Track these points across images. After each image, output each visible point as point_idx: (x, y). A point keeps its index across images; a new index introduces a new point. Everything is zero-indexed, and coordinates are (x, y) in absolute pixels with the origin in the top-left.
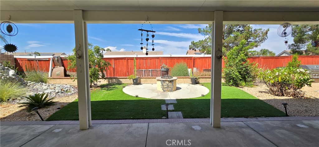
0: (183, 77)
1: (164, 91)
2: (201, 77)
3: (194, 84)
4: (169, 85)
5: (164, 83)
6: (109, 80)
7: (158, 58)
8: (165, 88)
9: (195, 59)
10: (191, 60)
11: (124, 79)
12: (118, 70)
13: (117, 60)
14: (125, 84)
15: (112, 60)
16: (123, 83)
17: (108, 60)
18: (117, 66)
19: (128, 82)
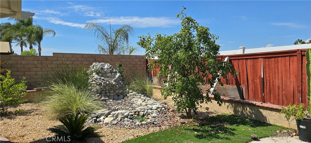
11: (274, 113)
12: (273, 85)
13: (272, 57)
14: (276, 126)
15: (258, 58)
16: (272, 122)
17: (251, 59)
18: (271, 74)
19: (285, 124)
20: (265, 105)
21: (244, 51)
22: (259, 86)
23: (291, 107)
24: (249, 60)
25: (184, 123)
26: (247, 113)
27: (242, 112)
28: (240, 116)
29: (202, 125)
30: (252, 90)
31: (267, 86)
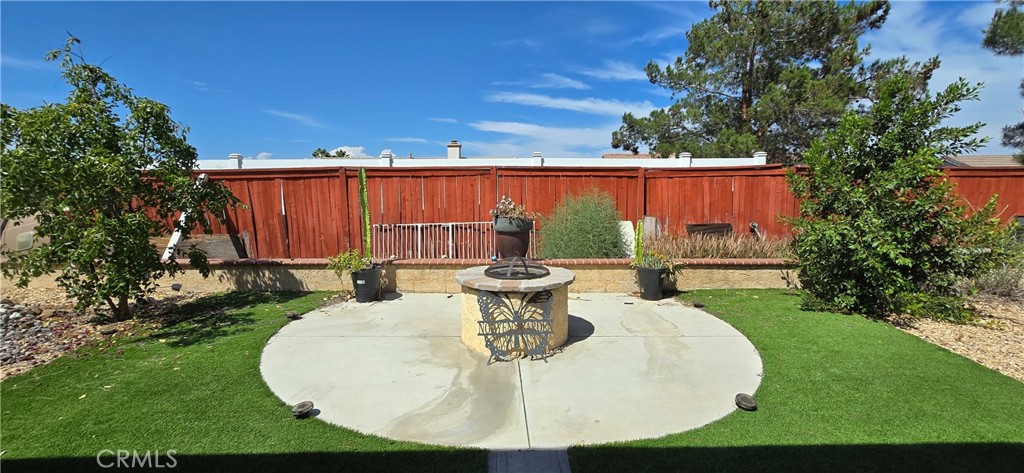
0: (599, 261)
1: (498, 355)
2: (687, 261)
3: (656, 299)
4: (527, 316)
5: (500, 304)
6: (242, 274)
7: (484, 172)
8: (503, 335)
9: (649, 175)
10: (634, 181)
11: (314, 272)
12: (304, 227)
13: (300, 178)
14: (320, 292)
15: (274, 179)
16: (312, 288)
17: (259, 179)
18: (299, 208)
19: (335, 286)
20: (299, 261)
21: (240, 163)
22: (278, 231)
23: (344, 256)
24: (255, 182)
25: (115, 331)
26: (265, 283)
27: (255, 282)
28: (250, 290)
29: (172, 323)
30: (265, 240)
31: (293, 228)
